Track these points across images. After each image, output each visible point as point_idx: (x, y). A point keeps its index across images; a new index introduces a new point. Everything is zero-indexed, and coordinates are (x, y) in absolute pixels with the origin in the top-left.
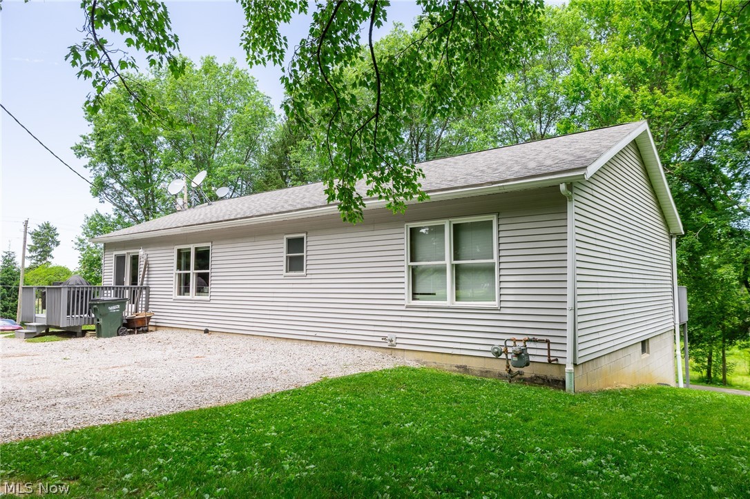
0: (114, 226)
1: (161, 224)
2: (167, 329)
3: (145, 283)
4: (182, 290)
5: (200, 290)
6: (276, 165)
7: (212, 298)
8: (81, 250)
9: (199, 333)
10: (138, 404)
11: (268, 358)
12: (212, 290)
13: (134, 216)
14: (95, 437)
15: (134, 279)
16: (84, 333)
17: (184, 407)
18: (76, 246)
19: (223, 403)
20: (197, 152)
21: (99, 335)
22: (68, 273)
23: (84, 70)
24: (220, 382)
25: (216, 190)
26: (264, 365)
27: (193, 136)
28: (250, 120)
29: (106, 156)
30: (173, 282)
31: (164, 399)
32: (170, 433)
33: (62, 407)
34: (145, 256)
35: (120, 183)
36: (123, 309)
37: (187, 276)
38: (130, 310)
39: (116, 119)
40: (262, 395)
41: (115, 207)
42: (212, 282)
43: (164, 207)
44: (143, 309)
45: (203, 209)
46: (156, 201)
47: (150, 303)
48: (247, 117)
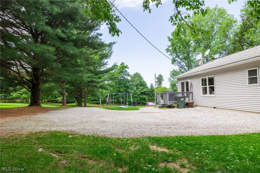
0: (179, 73)
1: (194, 71)
2: (200, 106)
3: (191, 91)
4: (204, 93)
5: (211, 93)
6: (238, 42)
7: (216, 95)
8: (170, 81)
9: (212, 108)
10: (195, 131)
11: (243, 119)
12: (216, 93)
13: (185, 69)
14: (184, 139)
15: (187, 90)
16: (174, 107)
17: (211, 134)
18: (168, 81)
19: (226, 134)
20: (205, 43)
21: (178, 108)
22: (167, 89)
23: (174, 23)
24: (224, 127)
25: (214, 56)
26: (241, 122)
27: (203, 38)
28: (226, 26)
29: (175, 51)
30: (201, 90)
31: (204, 130)
32: (209, 142)
33: (172, 128)
34: (191, 82)
35: (180, 59)
36: (185, 99)
37: (206, 88)
38: (187, 100)
39: (177, 38)
40: (243, 133)
41: (179, 67)
42: (216, 90)
43: (194, 65)
44: (191, 100)
45: (210, 63)
46: (191, 63)
47: (193, 98)
48: (224, 26)
